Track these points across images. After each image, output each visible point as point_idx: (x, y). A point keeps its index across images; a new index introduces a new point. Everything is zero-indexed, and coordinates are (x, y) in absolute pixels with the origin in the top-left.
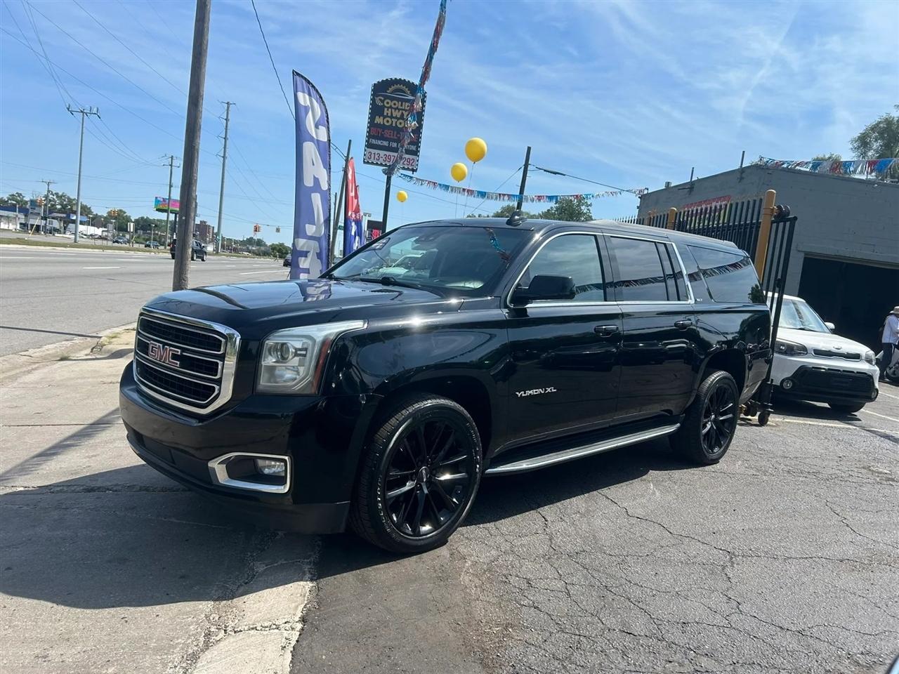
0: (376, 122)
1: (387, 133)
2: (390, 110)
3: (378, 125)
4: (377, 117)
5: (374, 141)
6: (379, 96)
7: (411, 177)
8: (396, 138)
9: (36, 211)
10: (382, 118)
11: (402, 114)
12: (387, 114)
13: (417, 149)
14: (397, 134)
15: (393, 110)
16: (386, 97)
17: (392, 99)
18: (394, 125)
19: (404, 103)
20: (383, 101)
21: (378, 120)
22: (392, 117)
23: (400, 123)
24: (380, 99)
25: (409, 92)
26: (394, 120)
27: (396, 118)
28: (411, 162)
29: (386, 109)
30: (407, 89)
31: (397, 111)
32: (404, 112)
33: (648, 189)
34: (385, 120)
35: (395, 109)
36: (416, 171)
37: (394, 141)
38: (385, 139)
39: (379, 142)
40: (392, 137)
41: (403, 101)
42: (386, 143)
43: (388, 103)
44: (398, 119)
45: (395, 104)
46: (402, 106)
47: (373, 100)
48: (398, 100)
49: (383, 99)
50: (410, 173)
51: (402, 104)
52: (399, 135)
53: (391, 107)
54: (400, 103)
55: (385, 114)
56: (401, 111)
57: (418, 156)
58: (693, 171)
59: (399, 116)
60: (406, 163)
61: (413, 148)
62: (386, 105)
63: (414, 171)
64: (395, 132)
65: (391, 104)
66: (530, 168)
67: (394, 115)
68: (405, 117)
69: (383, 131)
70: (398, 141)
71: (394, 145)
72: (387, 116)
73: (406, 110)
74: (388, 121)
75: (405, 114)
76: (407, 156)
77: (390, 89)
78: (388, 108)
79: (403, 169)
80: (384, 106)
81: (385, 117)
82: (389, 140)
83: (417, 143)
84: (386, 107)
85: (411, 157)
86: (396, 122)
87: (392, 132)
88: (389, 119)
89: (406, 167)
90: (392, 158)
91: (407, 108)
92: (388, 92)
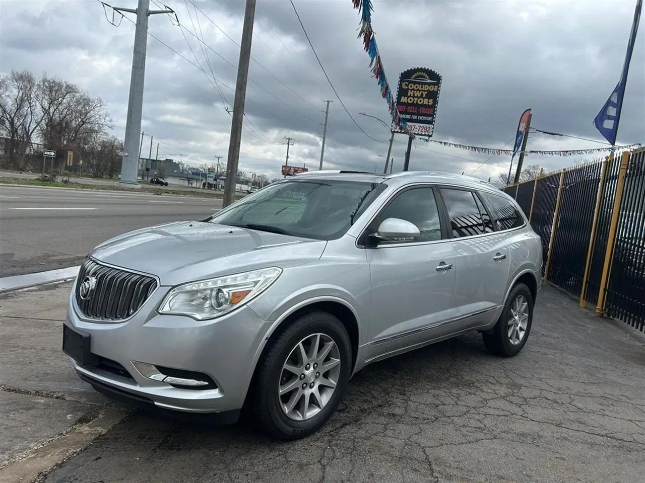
0: (401, 101)
1: (410, 109)
2: (413, 91)
3: (404, 104)
4: (403, 97)
6: (406, 81)
8: (416, 112)
9: (211, 175)
10: (406, 98)
11: (422, 93)
12: (411, 94)
13: (432, 119)
15: (415, 91)
16: (410, 82)
17: (415, 83)
18: (415, 102)
19: (423, 86)
20: (407, 85)
21: (404, 99)
22: (414, 97)
23: (421, 101)
24: (406, 84)
25: (428, 77)
26: (416, 99)
27: (417, 97)
28: (428, 130)
29: (410, 91)
30: (426, 75)
31: (418, 92)
34: (409, 99)
35: (417, 90)
36: (431, 136)
37: (415, 114)
38: (408, 113)
40: (413, 111)
41: (423, 84)
42: (408, 117)
43: (411, 86)
44: (419, 98)
45: (417, 87)
46: (422, 88)
47: (400, 85)
48: (419, 83)
49: (407, 83)
51: (422, 86)
52: (418, 110)
53: (413, 89)
54: (421, 85)
55: (409, 95)
56: (421, 92)
57: (433, 125)
59: (419, 96)
60: (423, 130)
61: (430, 119)
62: (410, 88)
63: (429, 136)
64: (416, 108)
65: (414, 87)
66: (530, 131)
67: (416, 95)
68: (424, 96)
69: (407, 107)
70: (418, 114)
71: (415, 117)
72: (410, 96)
73: (425, 91)
74: (411, 100)
75: (425, 94)
76: (424, 125)
77: (413, 76)
78: (411, 90)
79: (421, 135)
80: (408, 89)
81: (408, 97)
82: (411, 114)
83: (432, 115)
84: (410, 89)
85: (427, 126)
86: (417, 100)
87: (413, 107)
88: (411, 98)
89: (424, 134)
90: (413, 127)
91: (425, 89)
92: (412, 78)
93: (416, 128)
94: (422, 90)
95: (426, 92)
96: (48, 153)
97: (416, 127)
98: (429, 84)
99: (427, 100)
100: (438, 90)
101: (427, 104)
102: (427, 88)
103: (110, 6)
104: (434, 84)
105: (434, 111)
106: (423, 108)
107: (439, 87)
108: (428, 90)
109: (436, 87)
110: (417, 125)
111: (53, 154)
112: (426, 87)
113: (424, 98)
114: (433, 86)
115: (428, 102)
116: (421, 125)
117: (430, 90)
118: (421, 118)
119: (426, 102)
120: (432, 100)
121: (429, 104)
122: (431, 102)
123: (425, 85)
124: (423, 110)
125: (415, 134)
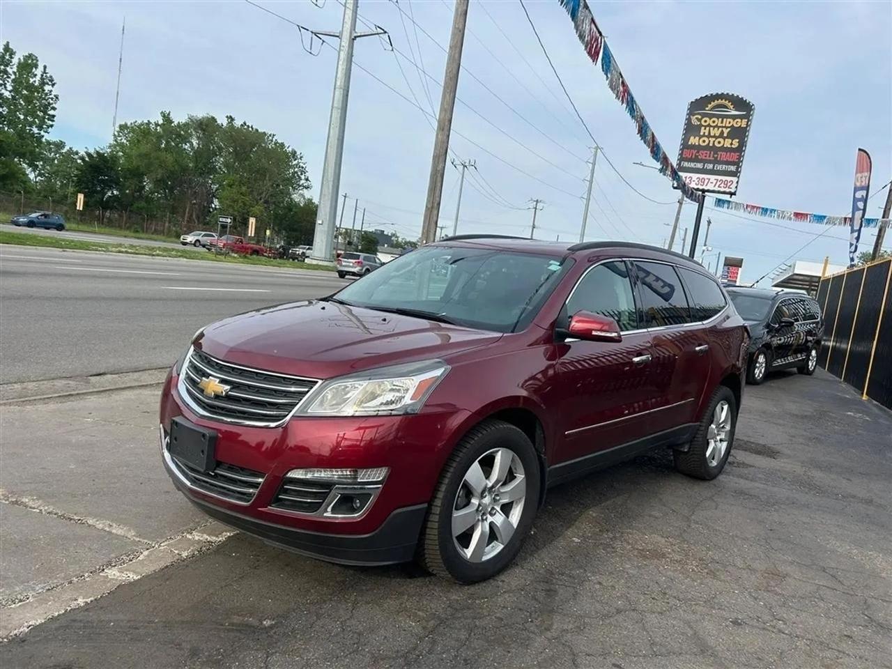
0: (690, 143)
1: (702, 155)
2: (708, 128)
3: (693, 147)
4: (692, 138)
5: (686, 164)
6: (698, 114)
7: (729, 202)
8: (711, 158)
10: (697, 138)
11: (722, 131)
12: (704, 133)
13: (737, 169)
14: (714, 154)
15: (712, 128)
16: (704, 115)
17: (711, 116)
18: (711, 145)
19: (725, 120)
20: (699, 120)
21: (693, 140)
22: (709, 136)
23: (719, 143)
24: (697, 118)
25: (732, 107)
26: (712, 140)
27: (714, 136)
28: (729, 184)
29: (703, 128)
31: (716, 129)
32: (724, 129)
34: (701, 140)
35: (714, 127)
36: (735, 194)
37: (710, 162)
38: (700, 161)
39: (692, 165)
40: (707, 158)
41: (724, 117)
42: (699, 166)
43: (706, 121)
44: (717, 138)
45: (714, 122)
46: (722, 122)
47: (689, 120)
48: (718, 117)
49: (700, 117)
50: (727, 197)
51: (722, 120)
52: (716, 156)
53: (709, 126)
54: (720, 120)
55: (702, 134)
56: (720, 129)
57: (738, 177)
59: (717, 135)
60: (722, 185)
61: (733, 168)
62: (703, 123)
63: (732, 194)
64: (712, 153)
65: (710, 121)
67: (712, 134)
68: (725, 135)
69: (698, 152)
70: (715, 162)
71: (710, 166)
72: (704, 136)
73: (727, 128)
74: (704, 141)
75: (726, 131)
76: (724, 178)
78: (705, 127)
79: (719, 192)
80: (701, 125)
81: (701, 137)
82: (704, 161)
83: (738, 163)
84: (703, 126)
85: (729, 179)
86: (714, 141)
87: (709, 152)
88: (706, 139)
89: (722, 190)
90: (706, 181)
91: (727, 125)
92: (707, 109)
93: (712, 183)
94: (723, 127)
95: (729, 129)
96: (224, 220)
97: (711, 181)
98: (734, 117)
99: (730, 141)
100: (748, 126)
101: (729, 146)
102: (730, 123)
103: (308, 30)
104: (741, 117)
105: (741, 156)
106: (723, 154)
107: (749, 121)
108: (732, 127)
109: (745, 121)
110: (713, 178)
111: (229, 221)
112: (728, 122)
113: (724, 139)
114: (739, 120)
115: (731, 144)
116: (720, 178)
117: (735, 125)
118: (719, 167)
119: (727, 143)
120: (737, 140)
121: (733, 146)
122: (736, 143)
123: (727, 118)
124: (723, 156)
125: (708, 191)
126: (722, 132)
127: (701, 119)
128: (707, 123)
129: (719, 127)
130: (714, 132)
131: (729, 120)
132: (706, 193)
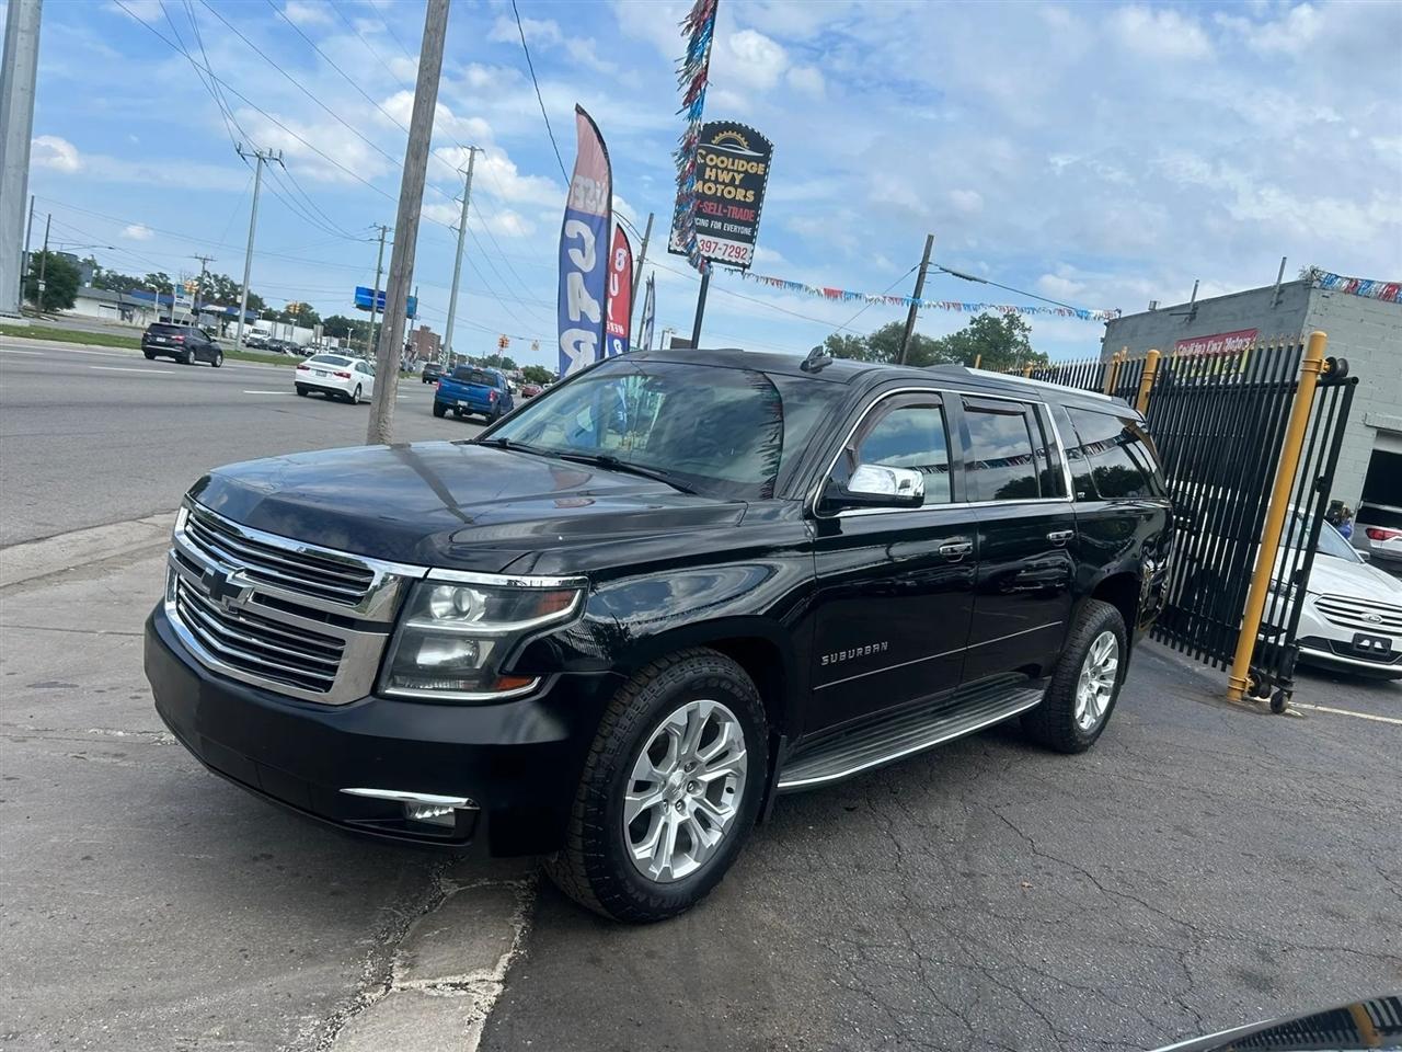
1: (708, 207)
2: (714, 170)
6: (703, 147)
8: (719, 214)
9: (183, 301)
10: (701, 182)
12: (710, 176)
13: (752, 233)
14: (723, 208)
15: (719, 171)
16: (710, 151)
17: (719, 154)
18: (719, 194)
19: (736, 161)
20: (704, 157)
22: (716, 182)
23: (730, 192)
24: (700, 153)
25: (745, 144)
26: (720, 187)
27: (723, 183)
28: (742, 253)
29: (708, 169)
30: (743, 139)
31: (725, 172)
32: (736, 174)
33: (1120, 312)
34: (707, 186)
35: (723, 169)
36: (749, 267)
37: (718, 219)
38: (705, 216)
40: (714, 213)
41: (735, 157)
43: (712, 160)
44: (726, 185)
45: (722, 162)
46: (733, 164)
48: (728, 155)
49: (704, 153)
51: (734, 161)
52: (725, 211)
53: (716, 166)
54: (731, 160)
55: (707, 177)
56: (731, 173)
57: (754, 244)
58: (1196, 286)
59: (727, 181)
60: (733, 253)
61: (747, 231)
62: (708, 162)
63: (745, 266)
64: (720, 206)
65: (717, 161)
66: (929, 268)
67: (721, 180)
68: (737, 183)
69: (702, 203)
70: (724, 219)
71: (718, 225)
72: (709, 180)
73: (739, 172)
74: (710, 188)
75: (738, 177)
76: (736, 244)
77: (717, 138)
78: (712, 167)
79: (729, 262)
80: (705, 165)
81: (705, 182)
82: (710, 218)
83: (753, 224)
84: (709, 166)
85: (743, 245)
86: (723, 190)
87: (716, 205)
88: (712, 185)
89: (734, 260)
90: (713, 246)
91: (740, 169)
92: (713, 142)
93: (720, 249)
94: (733, 171)
95: (742, 175)
97: (720, 247)
98: (749, 159)
99: (744, 192)
100: (766, 173)
101: (743, 199)
102: (743, 166)
104: (758, 160)
105: (757, 215)
106: (734, 208)
107: (767, 166)
108: (746, 172)
109: (762, 166)
110: (722, 242)
112: (741, 165)
113: (736, 187)
114: (755, 164)
115: (745, 196)
116: (730, 242)
117: (750, 171)
118: (729, 227)
119: (740, 194)
120: (752, 192)
121: (747, 200)
122: (750, 197)
123: (739, 159)
124: (734, 212)
125: (716, 260)
126: (733, 178)
127: (707, 155)
128: (714, 163)
129: (729, 171)
130: (722, 176)
131: (741, 162)
132: (712, 263)
